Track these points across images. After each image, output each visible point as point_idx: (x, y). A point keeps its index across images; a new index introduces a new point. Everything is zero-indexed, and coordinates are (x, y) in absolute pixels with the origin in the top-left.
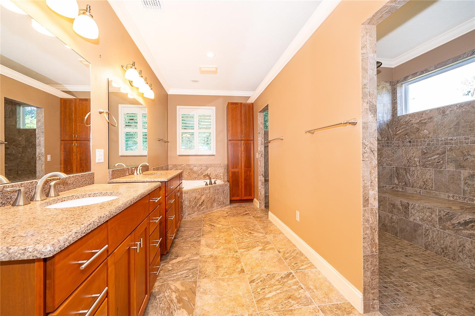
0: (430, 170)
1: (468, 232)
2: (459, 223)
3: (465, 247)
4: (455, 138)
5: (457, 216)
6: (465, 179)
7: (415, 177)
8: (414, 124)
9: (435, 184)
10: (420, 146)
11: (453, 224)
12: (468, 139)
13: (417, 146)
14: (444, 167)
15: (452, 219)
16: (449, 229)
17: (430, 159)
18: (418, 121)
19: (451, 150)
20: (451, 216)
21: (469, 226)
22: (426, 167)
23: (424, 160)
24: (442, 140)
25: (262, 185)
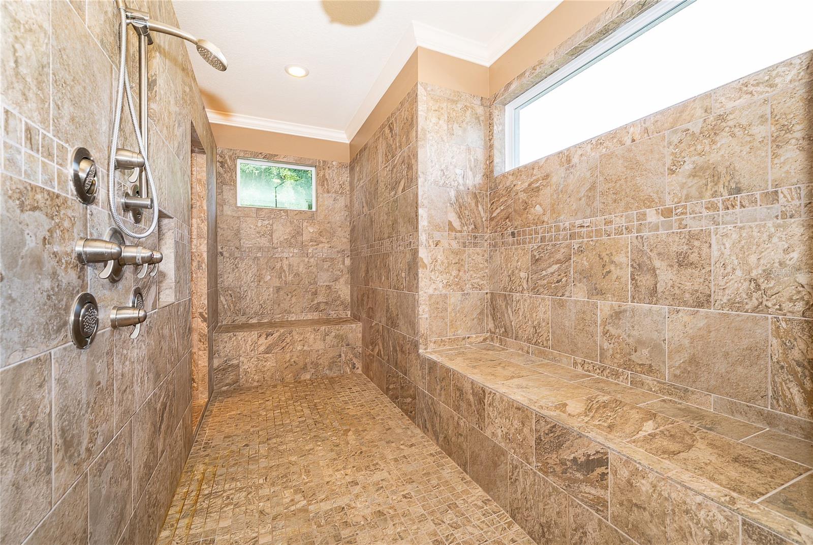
0: (543, 299)
1: (593, 491)
2: (575, 460)
3: (585, 533)
4: (587, 222)
5: (571, 438)
6: (604, 323)
7: (521, 315)
8: (519, 194)
9: (553, 333)
10: (530, 243)
11: (562, 462)
12: (611, 222)
13: (524, 243)
14: (567, 294)
15: (560, 446)
16: (554, 473)
17: (544, 273)
18: (527, 184)
19: (581, 251)
20: (559, 436)
21: (595, 473)
22: (538, 293)
23: (535, 277)
24: (565, 229)
25: (200, 341)
